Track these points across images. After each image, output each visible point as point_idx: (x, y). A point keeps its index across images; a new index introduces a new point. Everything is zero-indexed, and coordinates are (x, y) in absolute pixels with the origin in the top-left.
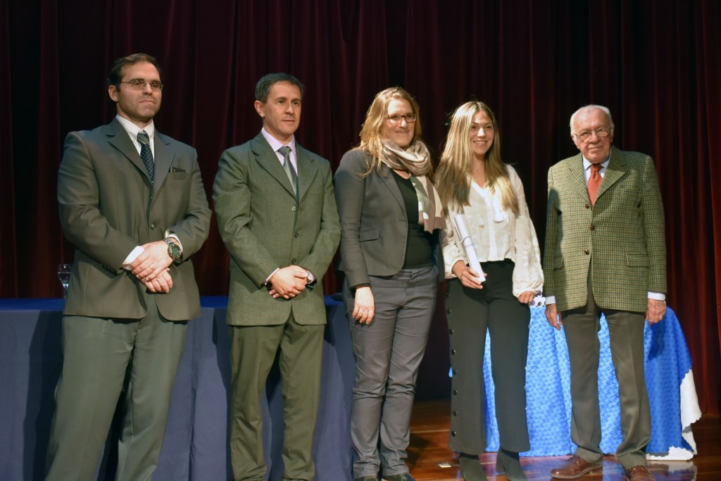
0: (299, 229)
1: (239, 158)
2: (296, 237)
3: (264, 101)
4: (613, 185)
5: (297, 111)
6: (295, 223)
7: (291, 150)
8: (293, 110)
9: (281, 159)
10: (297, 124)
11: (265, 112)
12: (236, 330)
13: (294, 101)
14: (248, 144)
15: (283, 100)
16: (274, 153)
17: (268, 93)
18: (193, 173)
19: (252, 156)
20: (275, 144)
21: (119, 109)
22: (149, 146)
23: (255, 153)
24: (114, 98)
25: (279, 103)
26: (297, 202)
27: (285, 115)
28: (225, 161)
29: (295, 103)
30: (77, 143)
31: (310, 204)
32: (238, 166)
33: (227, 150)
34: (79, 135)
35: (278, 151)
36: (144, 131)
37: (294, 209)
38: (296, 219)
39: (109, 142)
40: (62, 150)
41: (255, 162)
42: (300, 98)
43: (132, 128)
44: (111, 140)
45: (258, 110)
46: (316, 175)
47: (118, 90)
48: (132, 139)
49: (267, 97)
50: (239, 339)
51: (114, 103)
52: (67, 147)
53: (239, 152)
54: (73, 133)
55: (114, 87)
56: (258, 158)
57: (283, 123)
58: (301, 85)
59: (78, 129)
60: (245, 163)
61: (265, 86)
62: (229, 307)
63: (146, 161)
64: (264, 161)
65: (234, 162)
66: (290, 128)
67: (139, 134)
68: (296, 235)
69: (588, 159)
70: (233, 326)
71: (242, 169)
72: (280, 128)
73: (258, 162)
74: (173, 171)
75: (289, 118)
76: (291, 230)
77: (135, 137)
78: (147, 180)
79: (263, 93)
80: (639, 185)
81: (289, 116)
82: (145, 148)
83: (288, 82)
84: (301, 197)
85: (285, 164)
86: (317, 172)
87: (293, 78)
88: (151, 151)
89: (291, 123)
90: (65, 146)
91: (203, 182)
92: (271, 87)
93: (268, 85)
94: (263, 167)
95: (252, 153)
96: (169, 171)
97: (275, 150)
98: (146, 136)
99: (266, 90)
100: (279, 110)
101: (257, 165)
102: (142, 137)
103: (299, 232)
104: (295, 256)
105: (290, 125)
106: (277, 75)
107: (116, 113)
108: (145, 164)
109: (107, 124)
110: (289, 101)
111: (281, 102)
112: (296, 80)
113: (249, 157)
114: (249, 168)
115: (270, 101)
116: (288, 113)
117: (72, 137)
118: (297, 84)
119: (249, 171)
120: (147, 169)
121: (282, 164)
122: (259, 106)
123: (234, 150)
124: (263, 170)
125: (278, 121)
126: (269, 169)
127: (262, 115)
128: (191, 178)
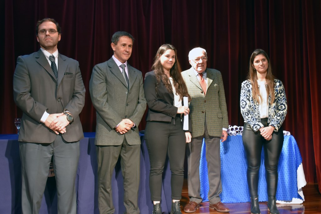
0: (129, 102)
1: (102, 69)
2: (127, 106)
3: (116, 44)
5: (130, 50)
6: (127, 99)
7: (125, 66)
8: (129, 50)
9: (121, 70)
10: (130, 56)
11: (116, 49)
12: (100, 148)
13: (130, 46)
14: (106, 63)
15: (124, 45)
16: (118, 67)
17: (118, 41)
19: (108, 68)
20: (119, 63)
23: (109, 67)
25: (123, 46)
26: (128, 90)
27: (125, 52)
28: (95, 70)
29: (130, 47)
30: (22, 61)
31: (134, 91)
32: (102, 72)
33: (96, 65)
34: (23, 58)
35: (120, 66)
36: (52, 55)
37: (127, 93)
38: (127, 98)
41: (110, 71)
42: (132, 44)
43: (47, 54)
44: (37, 60)
45: (112, 47)
46: (136, 78)
49: (117, 42)
50: (101, 151)
53: (102, 66)
56: (111, 69)
57: (123, 55)
58: (133, 38)
60: (105, 71)
61: (117, 37)
62: (96, 137)
63: (54, 70)
64: (113, 71)
65: (100, 71)
66: (126, 58)
68: (127, 105)
70: (98, 146)
71: (103, 74)
72: (122, 57)
73: (111, 71)
74: (67, 74)
75: (126, 53)
76: (125, 103)
77: (48, 58)
79: (115, 40)
81: (126, 52)
82: (53, 63)
83: (127, 36)
84: (130, 88)
85: (123, 72)
86: (137, 77)
88: (56, 65)
89: (127, 55)
92: (119, 38)
95: (108, 67)
96: (65, 74)
97: (119, 65)
99: (117, 39)
100: (122, 49)
101: (110, 72)
103: (128, 104)
104: (127, 114)
106: (123, 32)
110: (128, 46)
111: (124, 46)
113: (107, 69)
114: (106, 74)
115: (119, 44)
116: (126, 51)
118: (131, 38)
121: (122, 72)
122: (113, 45)
123: (99, 65)
124: (113, 75)
125: (121, 54)
126: (116, 74)
127: (114, 50)
128: (75, 77)
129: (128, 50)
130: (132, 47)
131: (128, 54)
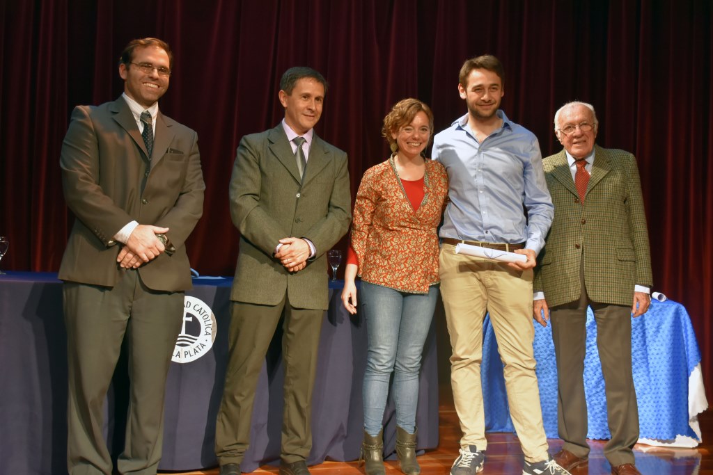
0: (301, 215)
3: (289, 94)
4: (601, 180)
5: (319, 107)
6: (296, 208)
8: (316, 106)
9: (294, 147)
10: (316, 120)
11: (288, 103)
13: (317, 99)
14: (267, 132)
15: (307, 96)
16: (289, 142)
17: (293, 87)
18: (190, 155)
19: (267, 144)
20: (291, 134)
21: (126, 89)
22: (151, 125)
23: (270, 141)
24: (123, 76)
25: (303, 98)
27: (306, 111)
28: (243, 147)
30: (83, 116)
33: (245, 136)
34: (85, 109)
35: (293, 140)
36: (147, 111)
37: (298, 195)
38: (297, 205)
39: (113, 119)
40: (69, 121)
41: (268, 149)
42: (323, 96)
43: (137, 108)
44: (115, 117)
45: (282, 99)
46: (326, 166)
47: (128, 69)
48: (135, 118)
49: (292, 90)
51: (123, 81)
52: (72, 120)
53: (255, 140)
54: (80, 107)
55: (124, 65)
56: (271, 146)
57: (303, 117)
59: (85, 104)
61: (291, 79)
63: (147, 139)
64: (276, 149)
66: (309, 123)
67: (142, 113)
68: (297, 220)
69: (572, 155)
71: (255, 154)
72: (300, 120)
73: (271, 150)
74: (171, 152)
75: (309, 113)
76: (292, 216)
77: (138, 116)
78: (145, 157)
79: (288, 85)
80: (624, 182)
82: (147, 127)
83: (315, 79)
84: (304, 184)
86: (329, 162)
87: (320, 75)
88: (152, 131)
89: (312, 118)
90: (72, 118)
91: (201, 164)
92: (298, 81)
93: (293, 79)
94: (273, 154)
95: (267, 141)
96: (167, 152)
97: (290, 139)
98: (149, 116)
99: (292, 83)
100: (302, 104)
101: (269, 152)
102: (146, 117)
103: (301, 218)
105: (310, 121)
106: (304, 69)
107: (122, 91)
108: (145, 141)
109: (114, 100)
110: (313, 99)
111: (305, 97)
112: (322, 77)
113: (264, 144)
114: (261, 154)
115: (295, 94)
116: (310, 109)
117: (79, 110)
118: (322, 82)
119: (261, 157)
120: (147, 147)
121: (294, 152)
122: (283, 95)
124: (274, 157)
125: (299, 114)
126: (280, 156)
127: (285, 105)
128: (188, 160)
129: (314, 108)
130: (322, 100)
131: (313, 115)
